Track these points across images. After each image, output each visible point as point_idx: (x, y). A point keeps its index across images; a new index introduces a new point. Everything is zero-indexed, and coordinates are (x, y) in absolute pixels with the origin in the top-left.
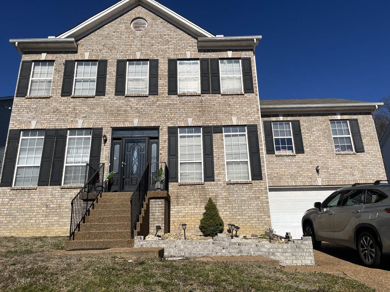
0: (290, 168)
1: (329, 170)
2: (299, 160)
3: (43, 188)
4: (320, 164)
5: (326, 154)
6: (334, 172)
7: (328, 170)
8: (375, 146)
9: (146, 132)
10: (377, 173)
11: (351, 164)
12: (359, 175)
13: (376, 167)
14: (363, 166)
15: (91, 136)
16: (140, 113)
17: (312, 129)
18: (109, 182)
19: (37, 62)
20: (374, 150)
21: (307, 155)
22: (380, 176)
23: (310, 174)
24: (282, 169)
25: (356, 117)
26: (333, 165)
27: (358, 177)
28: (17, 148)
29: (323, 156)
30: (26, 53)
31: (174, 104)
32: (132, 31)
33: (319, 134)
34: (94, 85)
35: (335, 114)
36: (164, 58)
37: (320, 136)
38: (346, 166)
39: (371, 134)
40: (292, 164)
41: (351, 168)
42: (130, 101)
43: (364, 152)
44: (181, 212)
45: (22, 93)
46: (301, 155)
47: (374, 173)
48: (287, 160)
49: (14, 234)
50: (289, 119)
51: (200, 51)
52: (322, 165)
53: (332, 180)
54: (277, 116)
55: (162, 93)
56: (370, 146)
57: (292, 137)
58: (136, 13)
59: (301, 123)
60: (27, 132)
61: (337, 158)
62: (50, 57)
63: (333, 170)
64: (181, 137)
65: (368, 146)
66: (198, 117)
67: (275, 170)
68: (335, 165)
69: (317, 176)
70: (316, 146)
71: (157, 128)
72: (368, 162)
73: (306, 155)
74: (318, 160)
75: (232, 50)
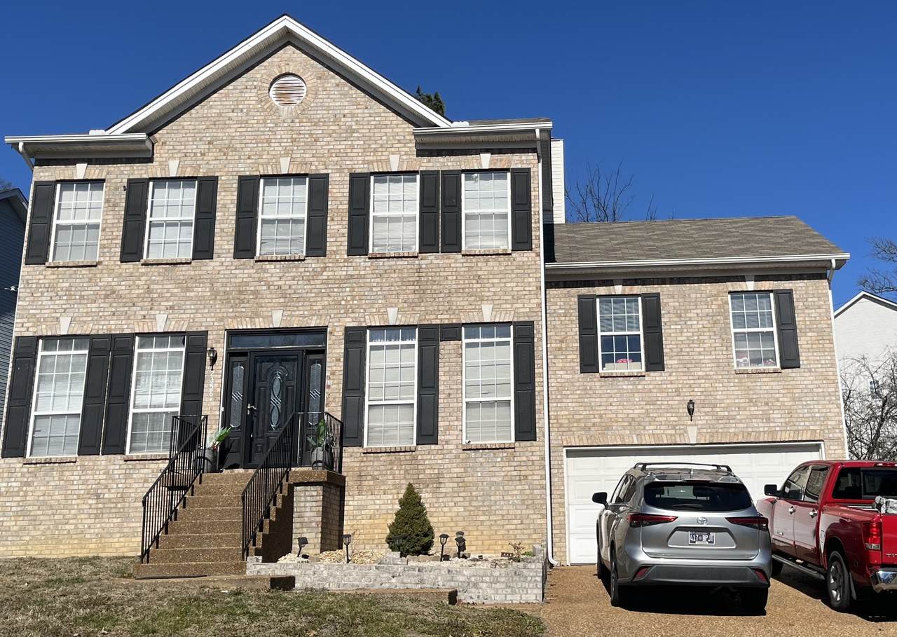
0: (631, 403)
1: (718, 410)
2: (651, 387)
3: (88, 460)
4: (697, 396)
5: (714, 373)
6: (726, 413)
7: (714, 409)
8: (826, 353)
9: (299, 337)
10: (823, 415)
11: (766, 396)
12: (782, 420)
13: (821, 402)
14: (793, 399)
15: (183, 349)
16: (287, 297)
17: (688, 315)
18: (222, 446)
19: (67, 183)
20: (823, 362)
21: (670, 376)
22: (830, 423)
23: (672, 419)
24: (611, 408)
25: (791, 285)
26: (726, 397)
27: (780, 424)
28: (33, 375)
29: (706, 377)
30: (41, 163)
31: (360, 277)
32: (271, 107)
33: (701, 326)
34: (189, 235)
35: (743, 279)
36: (340, 171)
37: (705, 330)
38: (754, 400)
39: (819, 326)
40: (636, 395)
41: (766, 404)
42: (266, 271)
43: (799, 367)
44: (365, 507)
45: (39, 256)
46: (657, 373)
47: (817, 415)
48: (625, 387)
49: (33, 554)
50: (637, 289)
51: (420, 153)
52: (703, 397)
53: (720, 431)
54: (609, 283)
55: (335, 253)
56: (815, 354)
57: (641, 332)
58: (282, 64)
59: (663, 299)
60: (50, 340)
61: (736, 381)
62: (96, 172)
63: (727, 408)
64: (373, 348)
65: (810, 354)
66: (412, 305)
67: (597, 408)
68: (733, 397)
69: (689, 422)
70: (694, 353)
71: (321, 331)
72: (806, 391)
73: (668, 374)
74: (695, 386)
75: (492, 151)
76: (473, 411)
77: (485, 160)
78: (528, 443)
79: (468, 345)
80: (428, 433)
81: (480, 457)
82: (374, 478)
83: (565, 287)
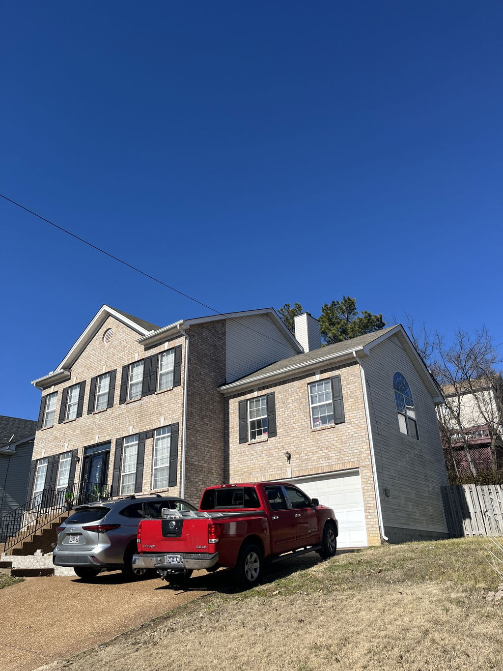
0: (261, 457)
1: (302, 455)
2: (271, 446)
4: (292, 449)
5: (300, 433)
6: (307, 457)
7: (300, 456)
10: (359, 451)
11: (327, 443)
12: (336, 457)
13: (358, 443)
14: (342, 443)
17: (288, 401)
20: (358, 417)
21: (279, 439)
22: (363, 455)
23: (280, 464)
24: (252, 462)
26: (306, 447)
27: (334, 460)
29: (297, 436)
33: (294, 407)
34: (76, 408)
36: (120, 366)
38: (321, 447)
39: (356, 394)
40: (264, 452)
41: (327, 448)
43: (345, 422)
46: (273, 438)
47: (355, 451)
48: (259, 448)
50: (264, 392)
52: (295, 449)
53: (303, 468)
54: (253, 391)
56: (353, 412)
59: (276, 395)
61: (312, 436)
62: (56, 388)
65: (351, 413)
67: (246, 463)
68: (310, 446)
69: (289, 465)
72: (348, 437)
73: (278, 438)
74: (291, 443)
75: (169, 341)
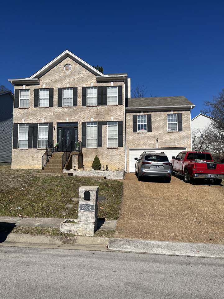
0: (144, 139)
1: (163, 140)
2: (149, 135)
3: (30, 149)
4: (159, 137)
5: (163, 132)
8: (189, 128)
9: (72, 124)
11: (174, 137)
12: (178, 143)
13: (187, 139)
14: (180, 138)
15: (48, 126)
16: (69, 115)
17: (157, 119)
19: (22, 90)
21: (153, 133)
23: (153, 142)
24: (140, 140)
25: (181, 112)
26: (165, 138)
30: (16, 85)
31: (85, 111)
32: (64, 72)
34: (48, 101)
35: (170, 111)
36: (80, 87)
37: (161, 123)
38: (172, 138)
40: (145, 137)
42: (64, 109)
43: (182, 131)
44: (87, 160)
45: (17, 106)
46: (150, 132)
47: (186, 142)
48: (143, 135)
51: (98, 82)
53: (164, 145)
54: (140, 112)
55: (79, 105)
57: (147, 123)
58: (67, 62)
59: (152, 116)
60: (21, 124)
61: (168, 134)
62: (27, 87)
63: (165, 140)
64: (88, 127)
65: (185, 128)
66: (96, 117)
67: (137, 140)
68: (167, 138)
69: (157, 143)
71: (77, 123)
72: (183, 136)
74: (158, 135)
75: (114, 82)
76: (109, 140)
77: (112, 84)
78: (121, 147)
79: (108, 126)
80: (100, 145)
81: (111, 150)
82: (89, 154)
83: (130, 113)
